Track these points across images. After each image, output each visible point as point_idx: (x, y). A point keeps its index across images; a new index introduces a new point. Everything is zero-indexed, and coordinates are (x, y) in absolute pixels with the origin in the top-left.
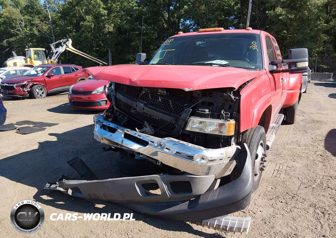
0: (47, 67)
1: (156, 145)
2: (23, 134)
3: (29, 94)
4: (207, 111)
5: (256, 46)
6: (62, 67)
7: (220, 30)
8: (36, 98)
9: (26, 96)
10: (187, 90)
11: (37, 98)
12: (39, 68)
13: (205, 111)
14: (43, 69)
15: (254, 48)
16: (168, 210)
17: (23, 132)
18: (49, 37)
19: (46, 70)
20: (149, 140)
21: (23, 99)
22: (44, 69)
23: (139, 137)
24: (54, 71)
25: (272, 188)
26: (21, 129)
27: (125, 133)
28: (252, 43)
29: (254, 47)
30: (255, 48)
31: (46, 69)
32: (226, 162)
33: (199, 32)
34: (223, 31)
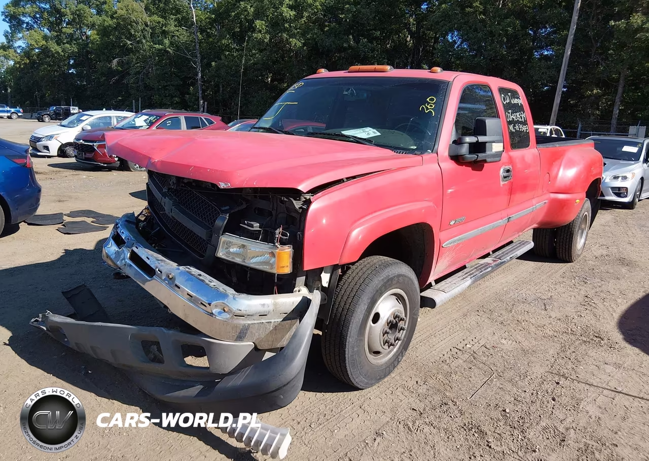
0: (157, 116)
1: (164, 278)
2: (65, 234)
3: (119, 162)
4: (256, 226)
5: (432, 106)
6: (183, 116)
7: (383, 69)
8: (132, 170)
9: (113, 165)
10: (222, 185)
11: (134, 169)
12: (144, 116)
13: (252, 226)
14: (150, 119)
15: (427, 109)
16: (177, 393)
17: (68, 229)
18: (190, 57)
19: (154, 121)
20: (157, 267)
21: (110, 169)
22: (152, 118)
23: (146, 260)
24: (169, 123)
25: (417, 382)
26: (69, 226)
27: (132, 251)
28: (428, 100)
29: (429, 107)
30: (430, 109)
31: (154, 119)
32: (276, 320)
33: (349, 72)
34: (390, 72)
